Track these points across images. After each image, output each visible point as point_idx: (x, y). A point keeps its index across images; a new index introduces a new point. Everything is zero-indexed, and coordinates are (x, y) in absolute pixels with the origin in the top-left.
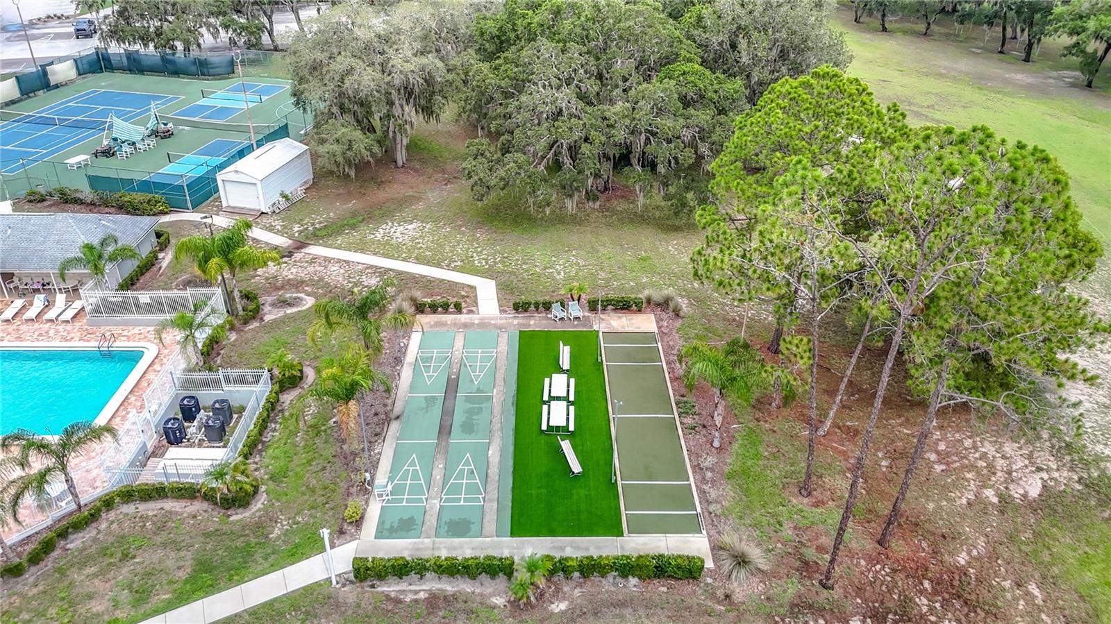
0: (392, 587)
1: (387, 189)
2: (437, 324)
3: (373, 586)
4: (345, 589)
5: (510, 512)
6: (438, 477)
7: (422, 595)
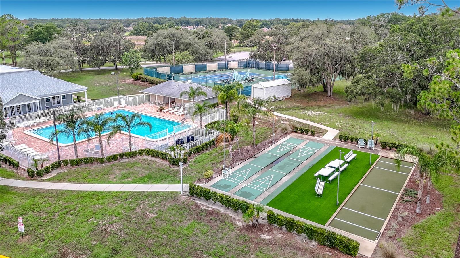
0: (201, 203)
1: (318, 103)
2: (299, 137)
3: (194, 199)
4: (184, 197)
5: (274, 198)
6: (254, 178)
7: (209, 209)
